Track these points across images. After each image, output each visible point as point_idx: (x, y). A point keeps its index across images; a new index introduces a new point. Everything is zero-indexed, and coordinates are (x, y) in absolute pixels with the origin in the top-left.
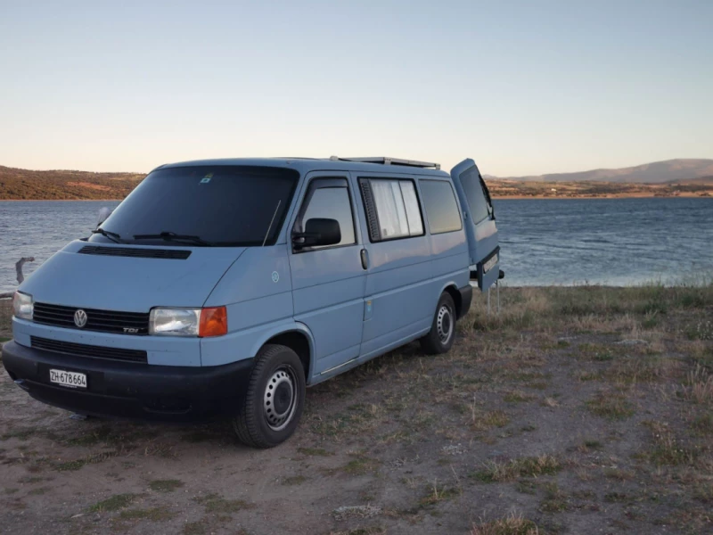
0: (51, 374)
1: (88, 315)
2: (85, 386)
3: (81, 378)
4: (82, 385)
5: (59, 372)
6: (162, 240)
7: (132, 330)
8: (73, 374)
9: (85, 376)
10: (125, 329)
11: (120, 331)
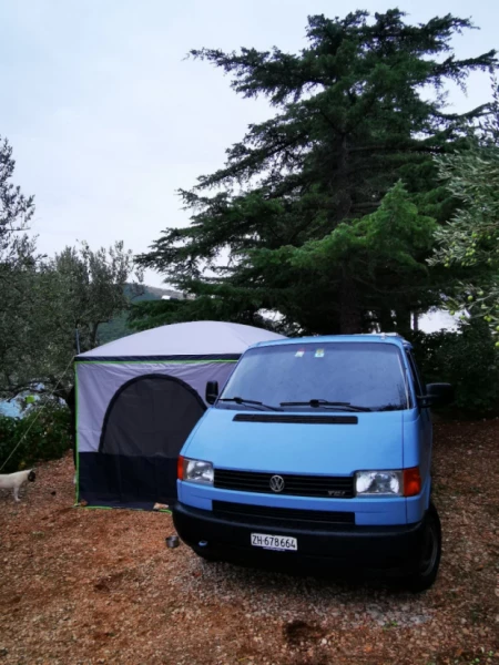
0: (253, 538)
1: (285, 480)
2: (296, 549)
3: (290, 542)
4: (291, 548)
5: (263, 536)
6: (309, 407)
7: (336, 493)
8: (280, 538)
9: (295, 541)
10: (330, 492)
11: (325, 495)
